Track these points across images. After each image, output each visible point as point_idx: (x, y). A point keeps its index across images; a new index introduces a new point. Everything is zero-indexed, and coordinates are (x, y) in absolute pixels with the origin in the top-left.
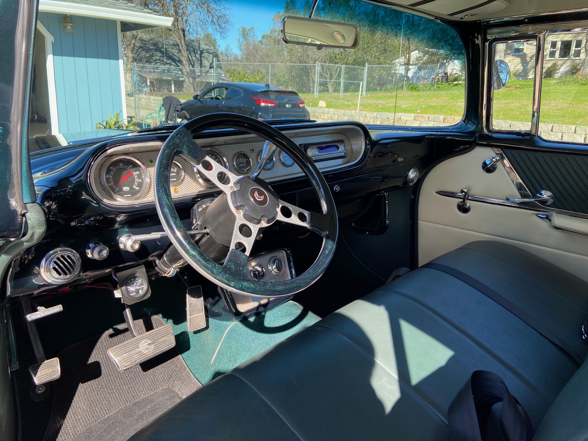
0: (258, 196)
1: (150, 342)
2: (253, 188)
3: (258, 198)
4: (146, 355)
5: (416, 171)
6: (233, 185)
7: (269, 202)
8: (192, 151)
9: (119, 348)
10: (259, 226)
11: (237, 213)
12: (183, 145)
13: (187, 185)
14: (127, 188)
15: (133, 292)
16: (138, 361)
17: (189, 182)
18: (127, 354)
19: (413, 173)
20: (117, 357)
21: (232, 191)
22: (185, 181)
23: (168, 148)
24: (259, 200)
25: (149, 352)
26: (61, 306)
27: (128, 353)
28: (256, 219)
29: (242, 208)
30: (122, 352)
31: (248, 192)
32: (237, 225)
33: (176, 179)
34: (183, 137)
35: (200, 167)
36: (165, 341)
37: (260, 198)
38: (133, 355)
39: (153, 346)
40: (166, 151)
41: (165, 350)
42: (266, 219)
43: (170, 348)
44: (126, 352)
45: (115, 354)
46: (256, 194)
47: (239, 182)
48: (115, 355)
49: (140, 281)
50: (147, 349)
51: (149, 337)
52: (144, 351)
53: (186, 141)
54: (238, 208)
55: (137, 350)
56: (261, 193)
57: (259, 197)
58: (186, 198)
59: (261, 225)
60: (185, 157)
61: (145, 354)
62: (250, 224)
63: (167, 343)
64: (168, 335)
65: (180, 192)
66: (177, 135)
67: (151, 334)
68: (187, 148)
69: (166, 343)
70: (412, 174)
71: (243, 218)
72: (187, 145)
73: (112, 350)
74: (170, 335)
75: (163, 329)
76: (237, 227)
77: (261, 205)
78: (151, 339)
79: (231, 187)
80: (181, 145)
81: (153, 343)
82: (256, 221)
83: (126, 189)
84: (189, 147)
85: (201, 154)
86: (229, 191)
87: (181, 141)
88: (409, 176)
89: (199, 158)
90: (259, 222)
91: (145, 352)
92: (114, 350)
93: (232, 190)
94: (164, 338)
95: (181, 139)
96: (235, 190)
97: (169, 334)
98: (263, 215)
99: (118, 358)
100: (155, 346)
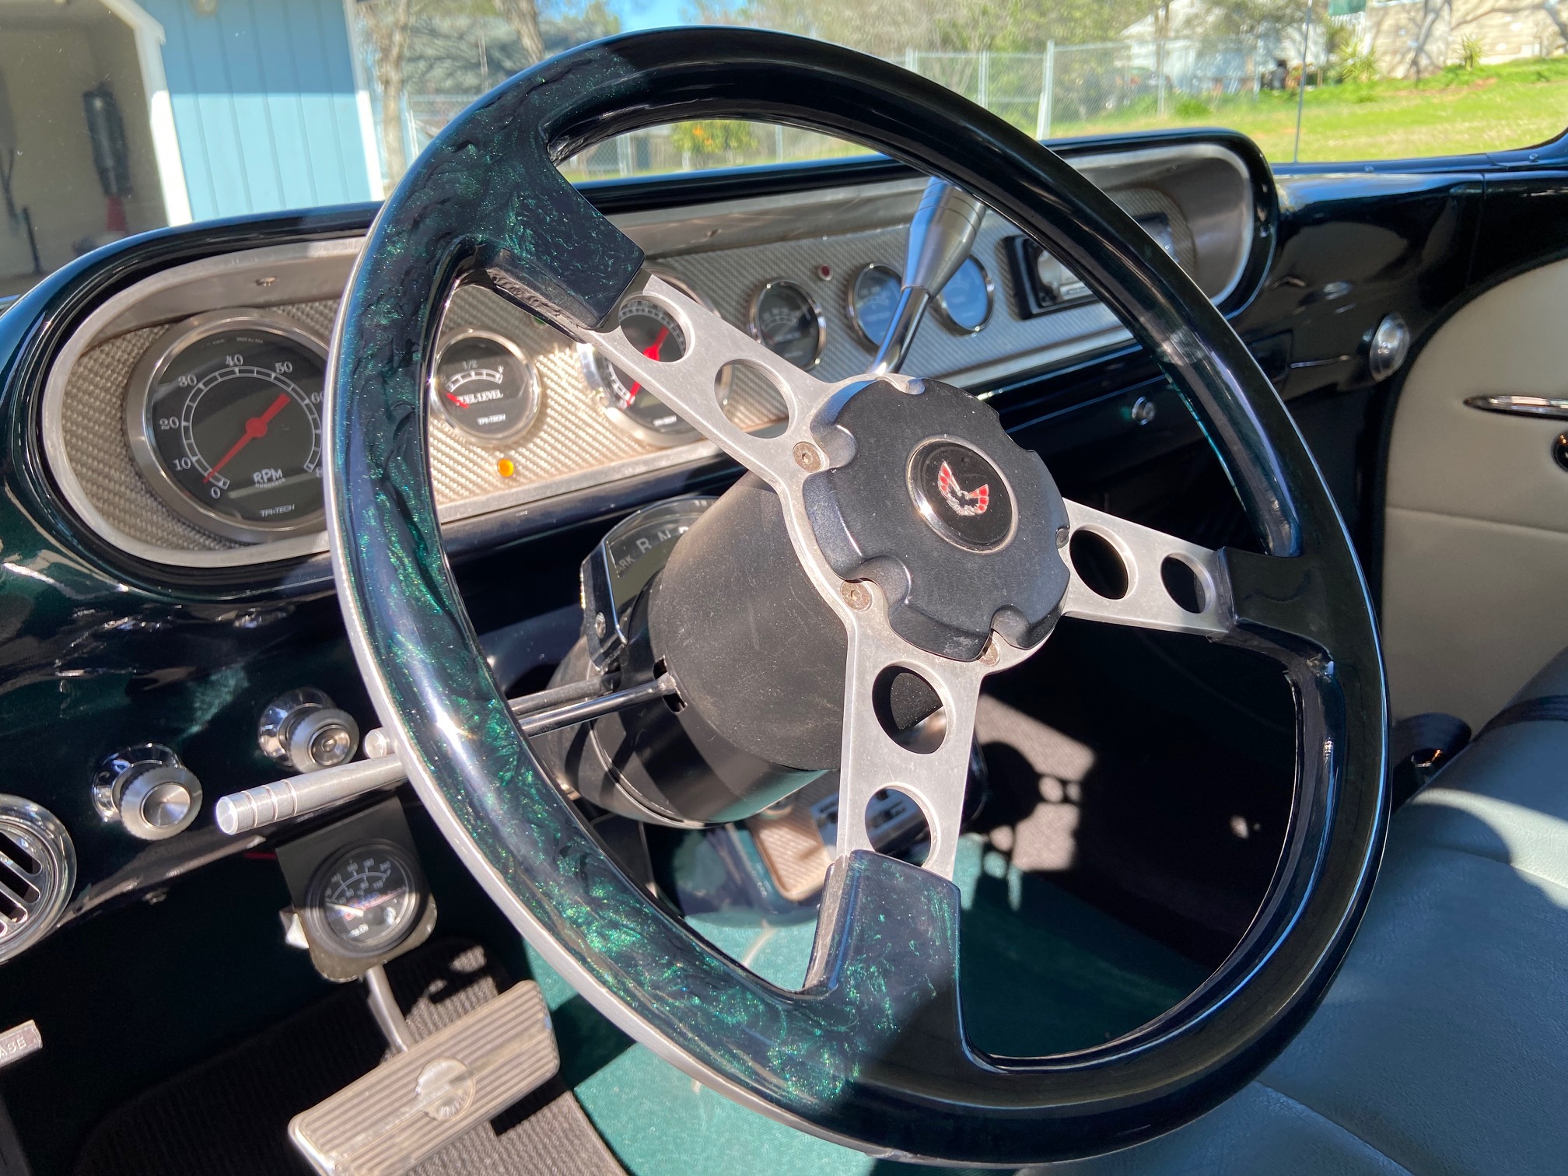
0: (957, 488)
1: (459, 1068)
2: (926, 442)
3: (963, 502)
4: (447, 1125)
5: (1400, 326)
6: (808, 437)
7: (1020, 521)
8: (558, 247)
9: (337, 1112)
10: (980, 670)
11: (851, 605)
12: (505, 206)
13: (557, 440)
14: (272, 472)
15: (357, 922)
16: (415, 1156)
17: (566, 428)
18: (370, 1132)
19: (1389, 335)
20: (328, 1151)
21: (807, 474)
22: (550, 426)
23: (407, 226)
24: (967, 511)
25: (458, 1111)
26: (30, 1026)
27: (375, 1128)
28: (967, 634)
29: (877, 569)
30: (348, 1126)
31: (904, 470)
32: (861, 679)
33: (502, 417)
34: (497, 161)
35: (612, 341)
36: (518, 1056)
37: (973, 502)
38: (392, 1137)
39: (470, 1084)
40: (397, 250)
41: (521, 1095)
42: (1019, 626)
43: (539, 1083)
44: (366, 1124)
45: (322, 1141)
46: (948, 482)
47: (846, 418)
48: (323, 1145)
49: (385, 872)
50: (448, 1102)
51: (455, 1049)
52: (438, 1110)
53: (518, 187)
54: (850, 575)
55: (410, 1113)
56: (971, 472)
57: (968, 496)
58: (558, 504)
59: (987, 663)
60: (518, 285)
61: (445, 1121)
62: (933, 665)
63: (525, 1066)
64: (527, 1029)
65: (525, 477)
66: (461, 146)
67: (464, 1035)
68: (526, 225)
69: (520, 1064)
70: (1388, 340)
71: (888, 632)
72: (524, 206)
73: (307, 1126)
74: (533, 1030)
75: (509, 1008)
76: (860, 695)
77: (983, 545)
78: (460, 1056)
79: (801, 452)
80: (488, 206)
81: (471, 1074)
82: (965, 641)
83: (270, 480)
84: (541, 221)
85: (616, 258)
86: (791, 477)
87: (485, 183)
88: (1377, 347)
89: (606, 288)
90: (980, 645)
91: (440, 1117)
92: (318, 1124)
93: (807, 468)
94: (515, 1048)
95: (489, 168)
96: (825, 465)
97: (533, 1025)
98: (1000, 603)
99: (334, 1154)
100: (479, 1086)
